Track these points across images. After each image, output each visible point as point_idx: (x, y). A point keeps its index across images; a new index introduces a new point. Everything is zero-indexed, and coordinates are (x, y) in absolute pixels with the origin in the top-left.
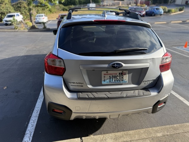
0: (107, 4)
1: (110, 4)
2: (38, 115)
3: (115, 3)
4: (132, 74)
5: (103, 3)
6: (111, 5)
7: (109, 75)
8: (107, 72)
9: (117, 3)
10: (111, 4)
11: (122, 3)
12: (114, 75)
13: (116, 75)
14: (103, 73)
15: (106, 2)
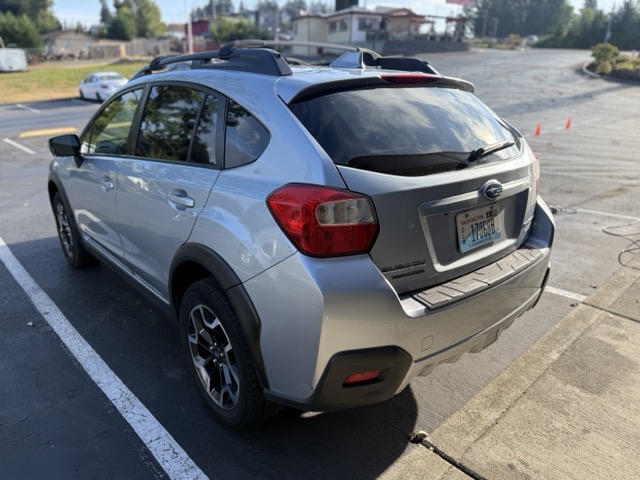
0: (69, 52)
1: (81, 53)
2: (191, 462)
3: (102, 47)
4: (503, 212)
5: (54, 48)
6: (86, 54)
7: (470, 224)
8: (467, 216)
9: (108, 47)
10: (86, 51)
11: (127, 47)
12: (478, 222)
13: (482, 220)
14: (461, 218)
15: (65, 43)
